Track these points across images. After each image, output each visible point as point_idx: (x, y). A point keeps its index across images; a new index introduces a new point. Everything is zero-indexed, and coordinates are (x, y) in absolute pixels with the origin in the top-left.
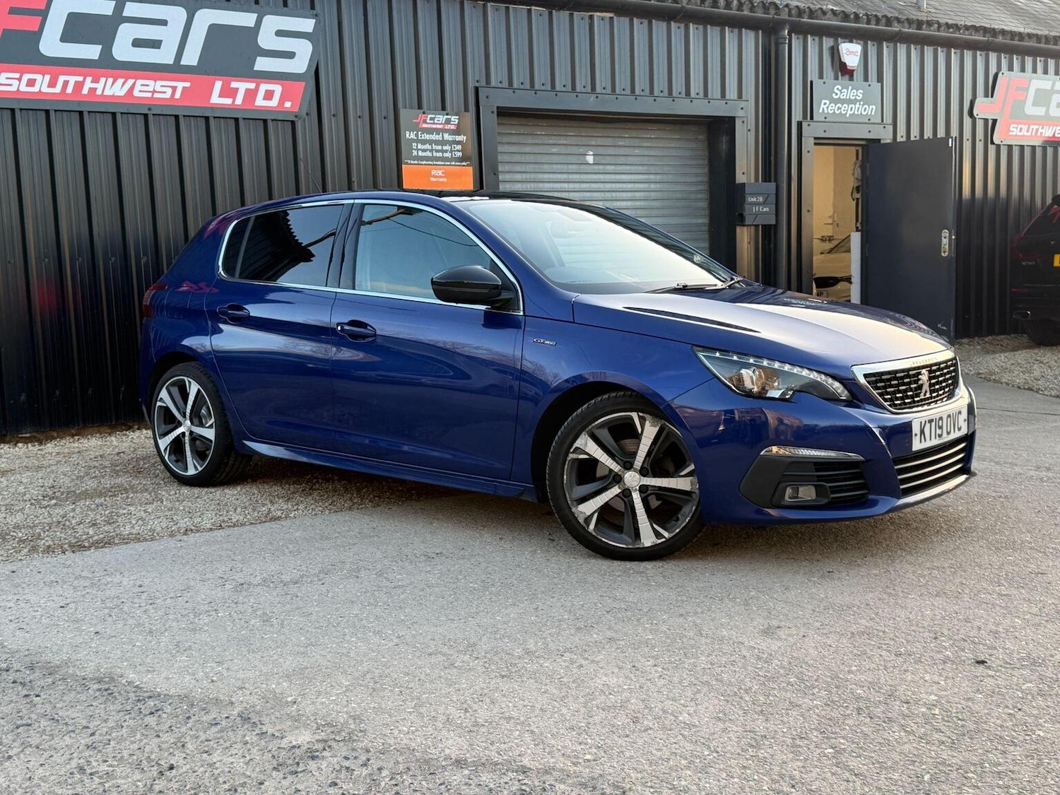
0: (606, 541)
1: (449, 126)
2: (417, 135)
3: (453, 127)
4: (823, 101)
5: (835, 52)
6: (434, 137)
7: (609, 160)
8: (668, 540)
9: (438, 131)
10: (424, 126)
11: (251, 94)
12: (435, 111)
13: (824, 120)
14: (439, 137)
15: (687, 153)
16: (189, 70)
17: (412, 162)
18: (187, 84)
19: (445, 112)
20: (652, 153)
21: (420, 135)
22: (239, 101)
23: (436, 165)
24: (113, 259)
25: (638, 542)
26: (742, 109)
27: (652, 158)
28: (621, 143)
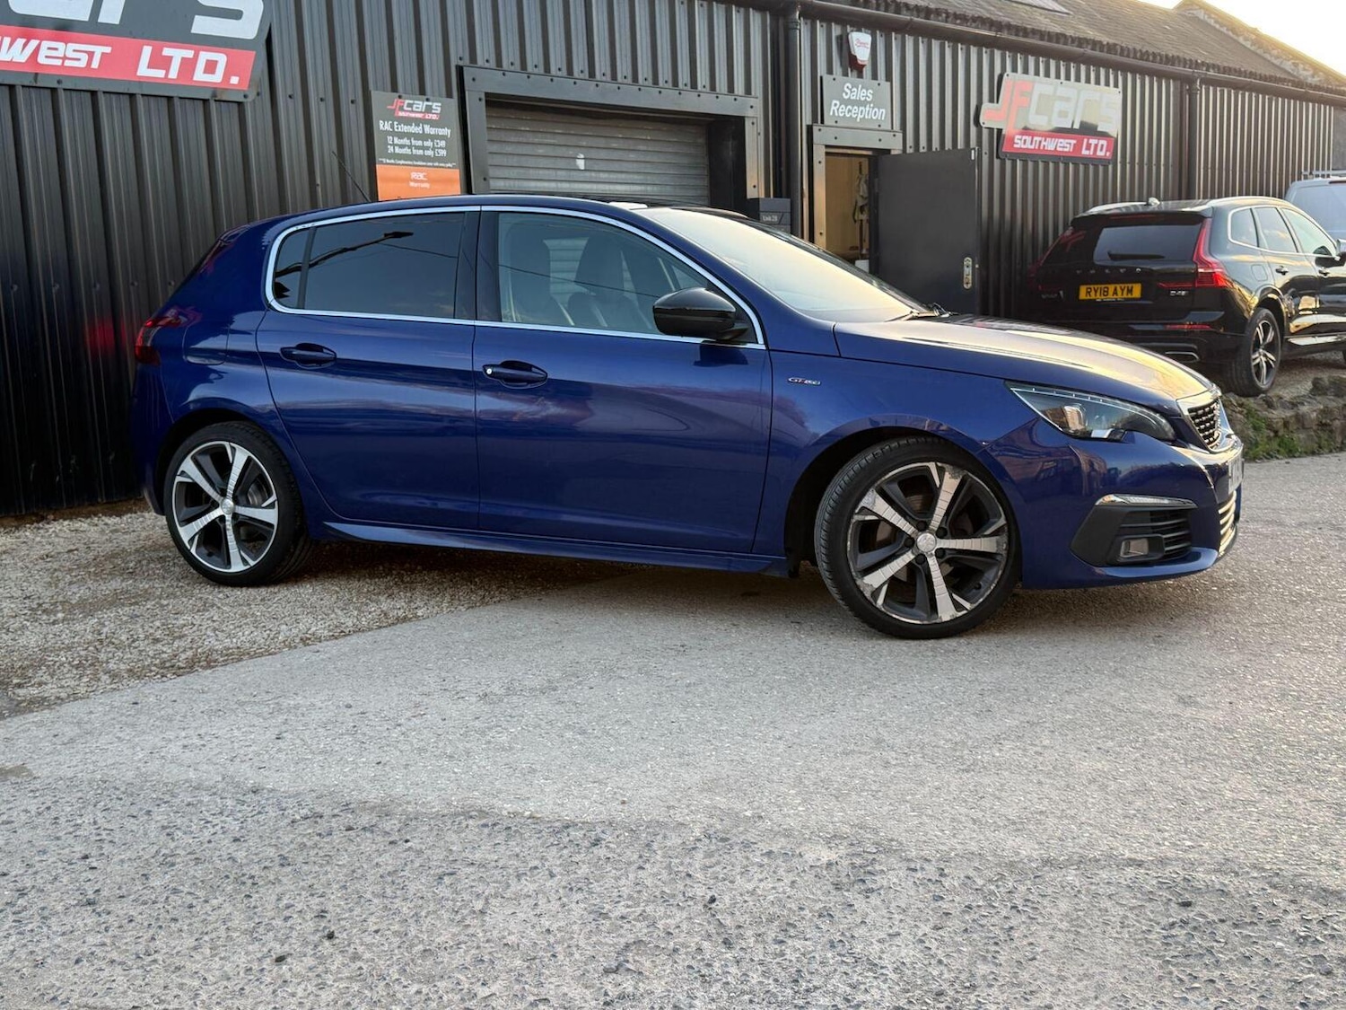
0: (897, 617)
1: (430, 115)
2: (392, 126)
3: (434, 117)
4: (834, 102)
5: (843, 42)
6: (413, 129)
7: (602, 166)
8: (970, 612)
9: (417, 122)
10: (401, 114)
11: (188, 66)
12: (411, 94)
13: (835, 124)
14: (418, 130)
15: (685, 161)
16: (108, 30)
17: (388, 161)
18: (108, 50)
19: (424, 97)
20: (648, 159)
21: (396, 126)
22: (173, 74)
23: (417, 166)
24: (16, 287)
25: (935, 616)
26: (752, 107)
27: (648, 165)
28: (614, 145)
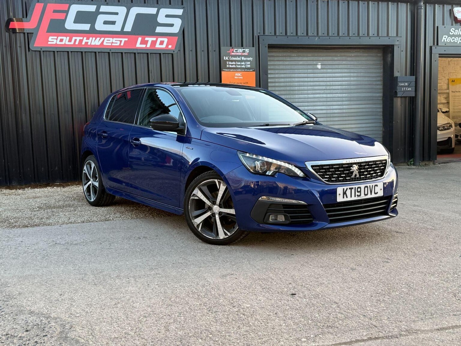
0: (205, 235)
1: (244, 53)
2: (229, 58)
3: (246, 54)
4: (444, 36)
5: (451, 12)
6: (237, 59)
7: (329, 67)
8: (229, 237)
9: (239, 56)
10: (233, 54)
11: (154, 43)
12: (238, 47)
13: (445, 45)
14: (239, 59)
15: (372, 63)
16: (127, 33)
17: (226, 70)
18: (126, 39)
19: (243, 48)
20: (352, 63)
21: (230, 58)
22: (149, 46)
23: (238, 71)
24: (94, 113)
25: (218, 237)
26: (398, 41)
27: (352, 66)
28: (335, 59)
